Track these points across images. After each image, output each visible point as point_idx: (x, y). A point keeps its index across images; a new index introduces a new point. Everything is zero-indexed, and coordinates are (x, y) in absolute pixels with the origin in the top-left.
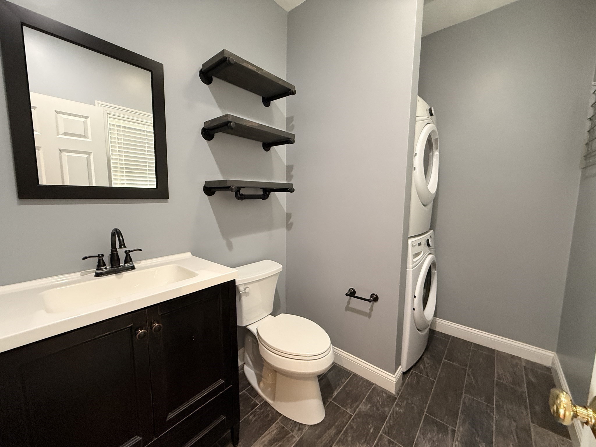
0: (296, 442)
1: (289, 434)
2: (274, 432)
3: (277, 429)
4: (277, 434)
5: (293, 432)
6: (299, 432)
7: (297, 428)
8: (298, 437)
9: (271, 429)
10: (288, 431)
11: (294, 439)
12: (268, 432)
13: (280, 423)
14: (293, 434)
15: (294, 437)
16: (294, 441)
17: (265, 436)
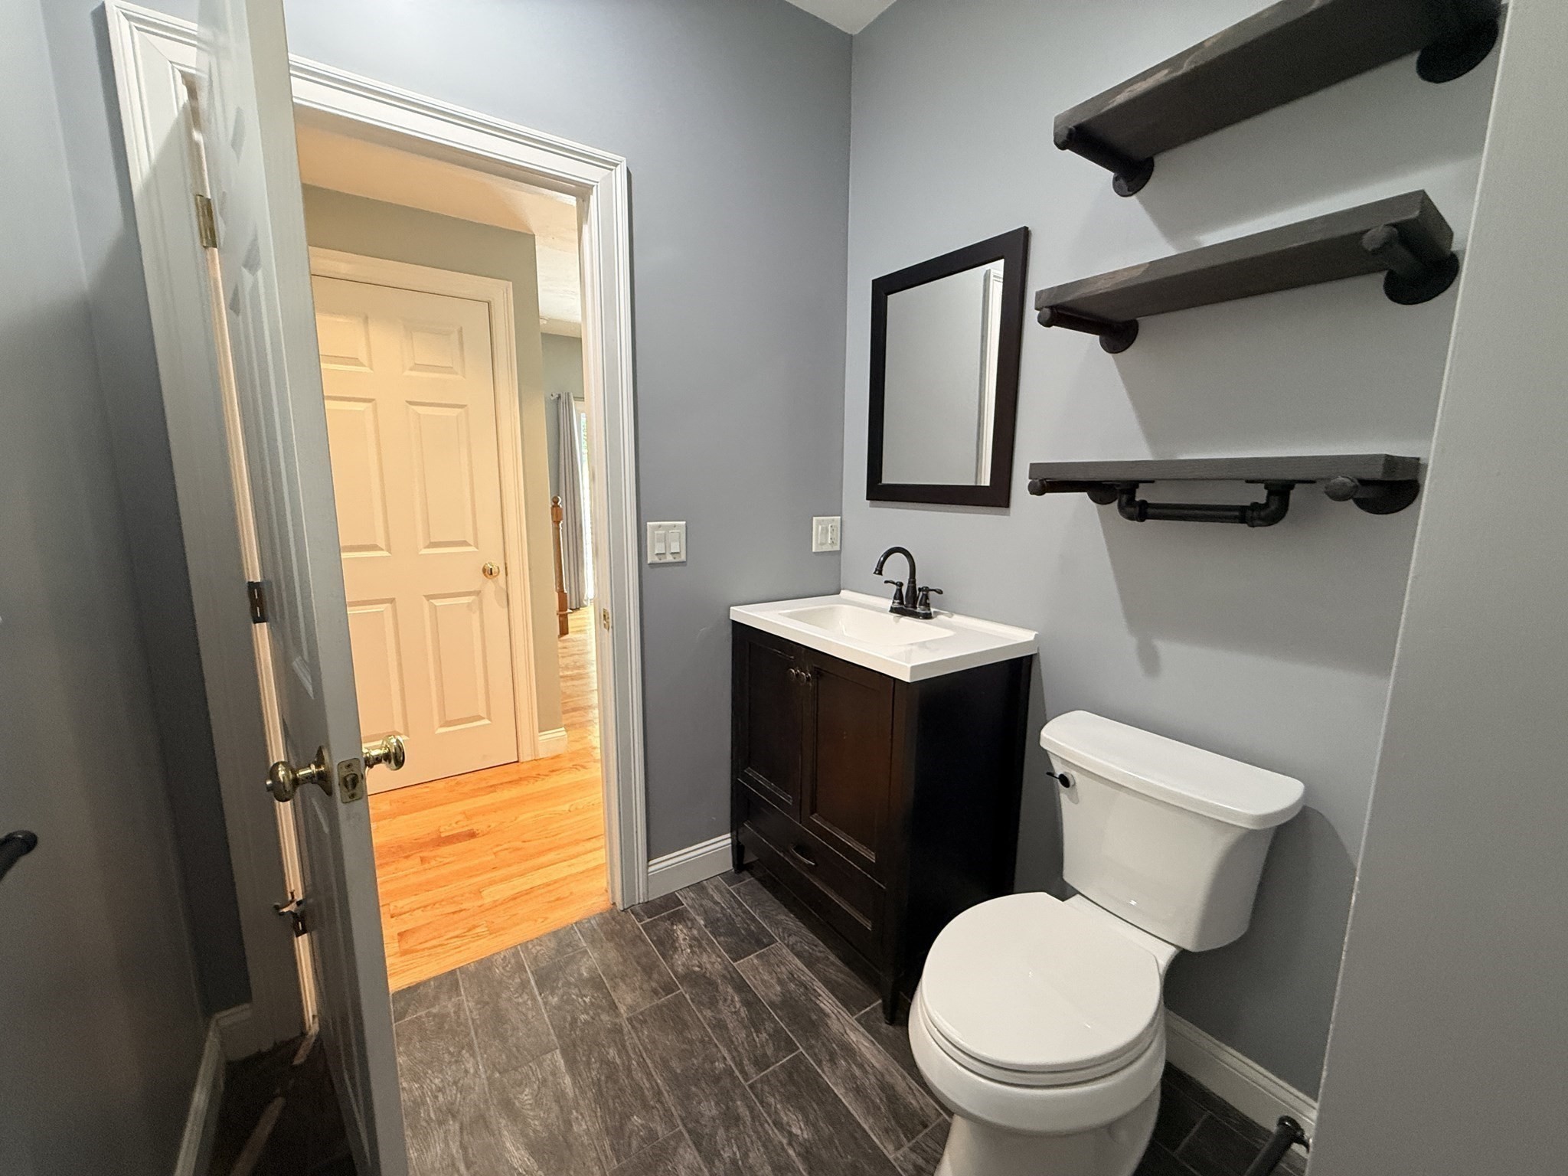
0: (882, 1147)
1: (906, 1136)
2: (913, 1102)
3: (921, 1108)
4: (907, 1106)
5: (912, 1149)
6: (911, 1167)
7: (920, 1162)
8: (896, 1159)
9: (922, 1094)
10: (913, 1138)
11: (891, 1147)
12: (913, 1088)
13: (938, 1121)
14: (905, 1149)
15: (897, 1149)
16: (886, 1145)
17: (904, 1078)
